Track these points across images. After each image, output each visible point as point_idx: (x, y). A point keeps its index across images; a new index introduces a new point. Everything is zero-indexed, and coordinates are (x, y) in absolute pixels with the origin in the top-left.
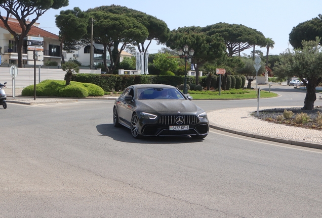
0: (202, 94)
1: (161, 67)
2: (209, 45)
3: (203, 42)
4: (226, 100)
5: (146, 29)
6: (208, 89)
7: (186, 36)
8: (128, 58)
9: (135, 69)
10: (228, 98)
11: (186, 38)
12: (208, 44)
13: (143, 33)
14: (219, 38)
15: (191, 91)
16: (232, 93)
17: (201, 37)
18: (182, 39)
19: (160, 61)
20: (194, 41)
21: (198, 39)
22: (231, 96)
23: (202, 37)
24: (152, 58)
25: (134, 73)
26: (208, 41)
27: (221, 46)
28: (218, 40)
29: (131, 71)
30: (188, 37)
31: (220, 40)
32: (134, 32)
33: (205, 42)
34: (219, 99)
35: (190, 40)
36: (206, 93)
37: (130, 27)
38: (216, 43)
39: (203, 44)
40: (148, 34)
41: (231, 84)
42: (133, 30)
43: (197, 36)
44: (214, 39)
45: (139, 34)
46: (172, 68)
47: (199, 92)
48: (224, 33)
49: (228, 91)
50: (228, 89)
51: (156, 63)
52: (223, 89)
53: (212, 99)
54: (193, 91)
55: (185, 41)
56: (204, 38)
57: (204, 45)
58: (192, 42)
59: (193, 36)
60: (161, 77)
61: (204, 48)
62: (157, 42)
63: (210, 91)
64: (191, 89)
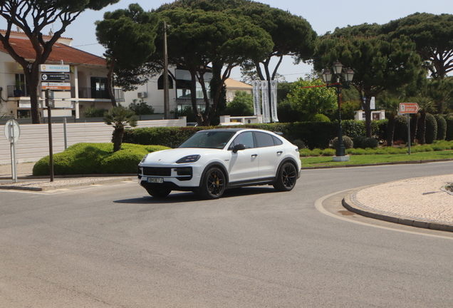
0: (377, 153)
1: (304, 108)
2: (388, 57)
3: (375, 54)
4: (421, 162)
5: (269, 35)
6: (389, 145)
7: (342, 44)
8: (244, 94)
9: (252, 115)
10: (425, 159)
11: (343, 48)
12: (385, 57)
13: (262, 43)
14: (406, 44)
15: (354, 150)
16: (435, 150)
17: (370, 45)
18: (334, 51)
19: (301, 95)
20: (358, 53)
21: (364, 48)
22: (433, 155)
23: (373, 44)
24: (284, 91)
25: (249, 122)
26: (385, 51)
27: (412, 60)
28: (404, 48)
29: (244, 118)
30: (346, 47)
31: (409, 47)
32: (245, 43)
33: (379, 53)
34: (407, 163)
35: (349, 52)
36: (384, 151)
37: (237, 34)
38: (400, 54)
39: (374, 58)
40: (272, 44)
41: (436, 131)
42: (243, 38)
43: (363, 43)
44: (397, 47)
45: (256, 46)
46: (324, 108)
47: (370, 150)
48: (424, 33)
49: (429, 146)
50: (429, 142)
51: (293, 101)
52: (419, 143)
53: (392, 164)
54: (360, 150)
55: (340, 54)
56: (378, 46)
57: (377, 60)
58: (353, 55)
59: (355, 44)
60: (299, 126)
61: (378, 65)
62: (293, 60)
63: (393, 149)
64: (355, 147)
